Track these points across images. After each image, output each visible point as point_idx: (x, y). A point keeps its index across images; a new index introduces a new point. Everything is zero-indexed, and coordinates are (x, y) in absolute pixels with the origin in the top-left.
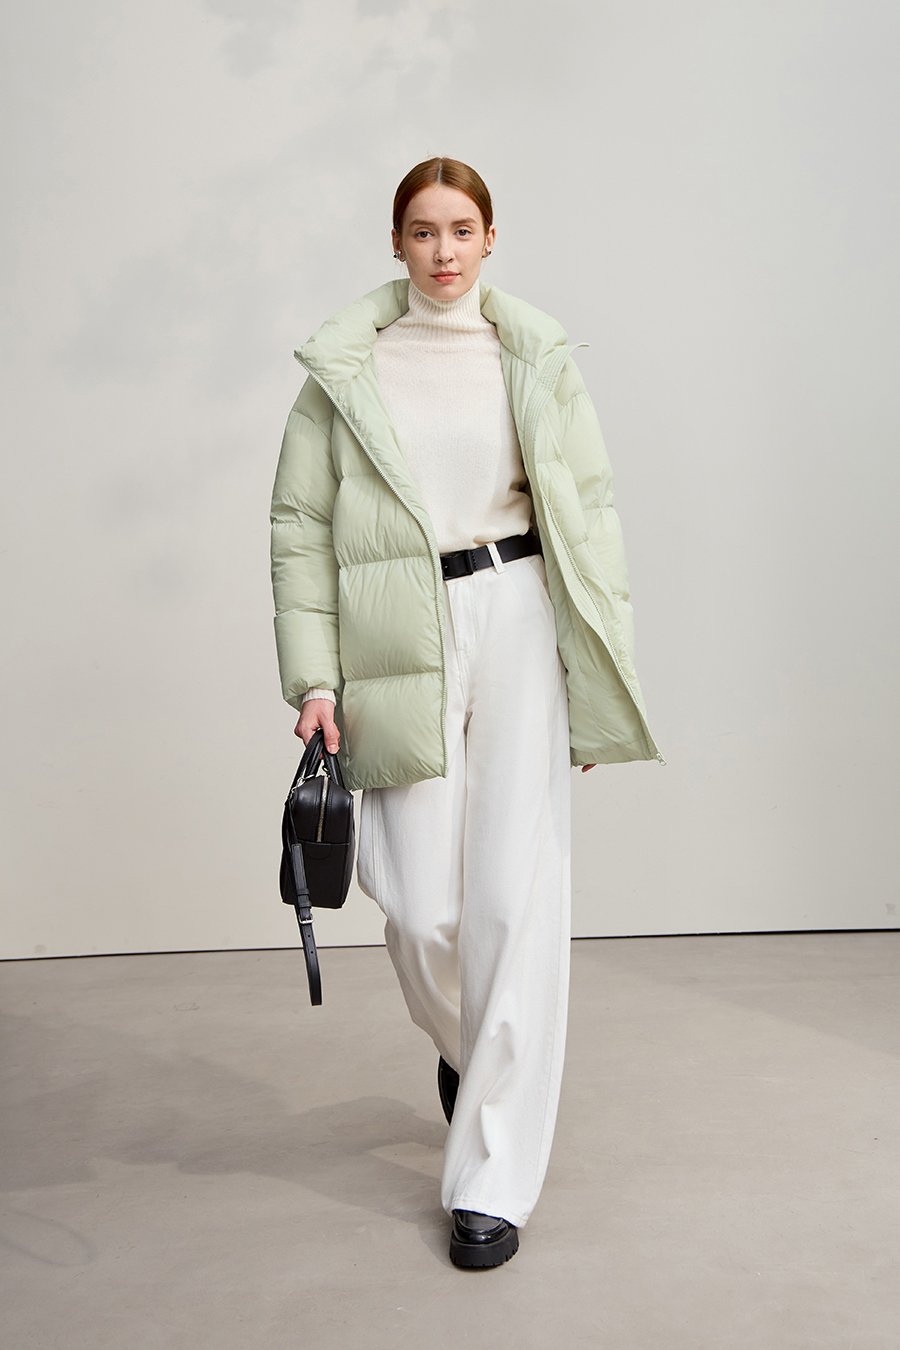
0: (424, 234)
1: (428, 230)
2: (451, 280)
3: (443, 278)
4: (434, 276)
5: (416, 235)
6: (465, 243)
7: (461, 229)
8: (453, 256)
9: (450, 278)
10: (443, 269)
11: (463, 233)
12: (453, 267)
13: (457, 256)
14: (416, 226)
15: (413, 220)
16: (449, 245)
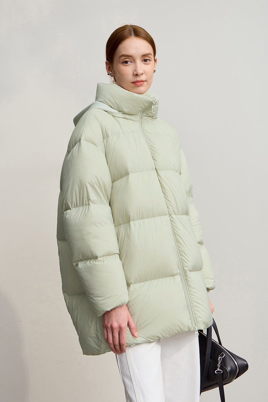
0: (126, 62)
1: (127, 59)
2: (143, 84)
3: (138, 83)
4: (133, 83)
5: (123, 63)
6: (147, 65)
7: (145, 59)
8: (144, 72)
9: (142, 83)
10: (138, 79)
11: (145, 60)
12: (143, 78)
13: (145, 72)
14: (123, 58)
15: (121, 54)
16: (141, 67)
